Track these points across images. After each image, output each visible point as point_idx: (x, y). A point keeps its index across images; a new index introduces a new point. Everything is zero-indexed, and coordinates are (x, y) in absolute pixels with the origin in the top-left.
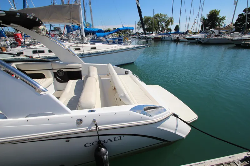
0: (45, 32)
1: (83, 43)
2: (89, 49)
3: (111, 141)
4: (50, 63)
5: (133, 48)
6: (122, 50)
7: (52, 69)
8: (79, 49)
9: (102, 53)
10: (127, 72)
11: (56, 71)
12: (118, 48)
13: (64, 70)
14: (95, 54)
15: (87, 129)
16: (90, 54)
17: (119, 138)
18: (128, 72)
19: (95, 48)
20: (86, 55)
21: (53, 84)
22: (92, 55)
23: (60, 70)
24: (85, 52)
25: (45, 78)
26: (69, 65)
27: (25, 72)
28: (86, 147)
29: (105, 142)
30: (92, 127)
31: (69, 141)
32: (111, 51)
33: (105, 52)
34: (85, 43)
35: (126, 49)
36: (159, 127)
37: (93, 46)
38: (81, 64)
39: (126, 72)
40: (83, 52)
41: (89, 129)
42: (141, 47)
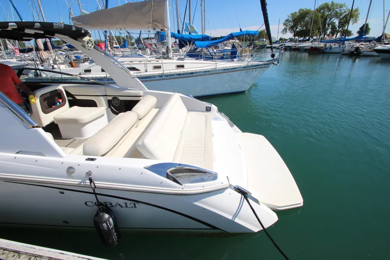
0: (92, 45)
1: (168, 58)
2: (174, 66)
3: (122, 207)
4: (103, 87)
5: (244, 67)
6: (224, 70)
7: (106, 95)
8: (160, 67)
9: (192, 74)
10: (208, 108)
11: (110, 98)
12: (218, 67)
13: (121, 98)
14: (180, 75)
15: (81, 182)
16: (173, 75)
17: (132, 205)
18: (210, 108)
19: (183, 66)
20: (167, 76)
21: (106, 115)
22: (177, 76)
23: (115, 98)
24: (165, 72)
25: (97, 107)
26: (126, 91)
27: (75, 96)
28: (87, 205)
29: (112, 206)
30: (87, 181)
31: (63, 193)
32: (206, 72)
33: (196, 73)
34: (170, 59)
35: (232, 69)
36: (195, 203)
37: (180, 63)
38: (142, 91)
39: (206, 108)
40: (162, 72)
41: (82, 183)
42: (261, 65)
